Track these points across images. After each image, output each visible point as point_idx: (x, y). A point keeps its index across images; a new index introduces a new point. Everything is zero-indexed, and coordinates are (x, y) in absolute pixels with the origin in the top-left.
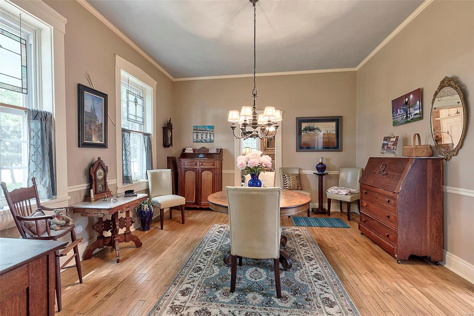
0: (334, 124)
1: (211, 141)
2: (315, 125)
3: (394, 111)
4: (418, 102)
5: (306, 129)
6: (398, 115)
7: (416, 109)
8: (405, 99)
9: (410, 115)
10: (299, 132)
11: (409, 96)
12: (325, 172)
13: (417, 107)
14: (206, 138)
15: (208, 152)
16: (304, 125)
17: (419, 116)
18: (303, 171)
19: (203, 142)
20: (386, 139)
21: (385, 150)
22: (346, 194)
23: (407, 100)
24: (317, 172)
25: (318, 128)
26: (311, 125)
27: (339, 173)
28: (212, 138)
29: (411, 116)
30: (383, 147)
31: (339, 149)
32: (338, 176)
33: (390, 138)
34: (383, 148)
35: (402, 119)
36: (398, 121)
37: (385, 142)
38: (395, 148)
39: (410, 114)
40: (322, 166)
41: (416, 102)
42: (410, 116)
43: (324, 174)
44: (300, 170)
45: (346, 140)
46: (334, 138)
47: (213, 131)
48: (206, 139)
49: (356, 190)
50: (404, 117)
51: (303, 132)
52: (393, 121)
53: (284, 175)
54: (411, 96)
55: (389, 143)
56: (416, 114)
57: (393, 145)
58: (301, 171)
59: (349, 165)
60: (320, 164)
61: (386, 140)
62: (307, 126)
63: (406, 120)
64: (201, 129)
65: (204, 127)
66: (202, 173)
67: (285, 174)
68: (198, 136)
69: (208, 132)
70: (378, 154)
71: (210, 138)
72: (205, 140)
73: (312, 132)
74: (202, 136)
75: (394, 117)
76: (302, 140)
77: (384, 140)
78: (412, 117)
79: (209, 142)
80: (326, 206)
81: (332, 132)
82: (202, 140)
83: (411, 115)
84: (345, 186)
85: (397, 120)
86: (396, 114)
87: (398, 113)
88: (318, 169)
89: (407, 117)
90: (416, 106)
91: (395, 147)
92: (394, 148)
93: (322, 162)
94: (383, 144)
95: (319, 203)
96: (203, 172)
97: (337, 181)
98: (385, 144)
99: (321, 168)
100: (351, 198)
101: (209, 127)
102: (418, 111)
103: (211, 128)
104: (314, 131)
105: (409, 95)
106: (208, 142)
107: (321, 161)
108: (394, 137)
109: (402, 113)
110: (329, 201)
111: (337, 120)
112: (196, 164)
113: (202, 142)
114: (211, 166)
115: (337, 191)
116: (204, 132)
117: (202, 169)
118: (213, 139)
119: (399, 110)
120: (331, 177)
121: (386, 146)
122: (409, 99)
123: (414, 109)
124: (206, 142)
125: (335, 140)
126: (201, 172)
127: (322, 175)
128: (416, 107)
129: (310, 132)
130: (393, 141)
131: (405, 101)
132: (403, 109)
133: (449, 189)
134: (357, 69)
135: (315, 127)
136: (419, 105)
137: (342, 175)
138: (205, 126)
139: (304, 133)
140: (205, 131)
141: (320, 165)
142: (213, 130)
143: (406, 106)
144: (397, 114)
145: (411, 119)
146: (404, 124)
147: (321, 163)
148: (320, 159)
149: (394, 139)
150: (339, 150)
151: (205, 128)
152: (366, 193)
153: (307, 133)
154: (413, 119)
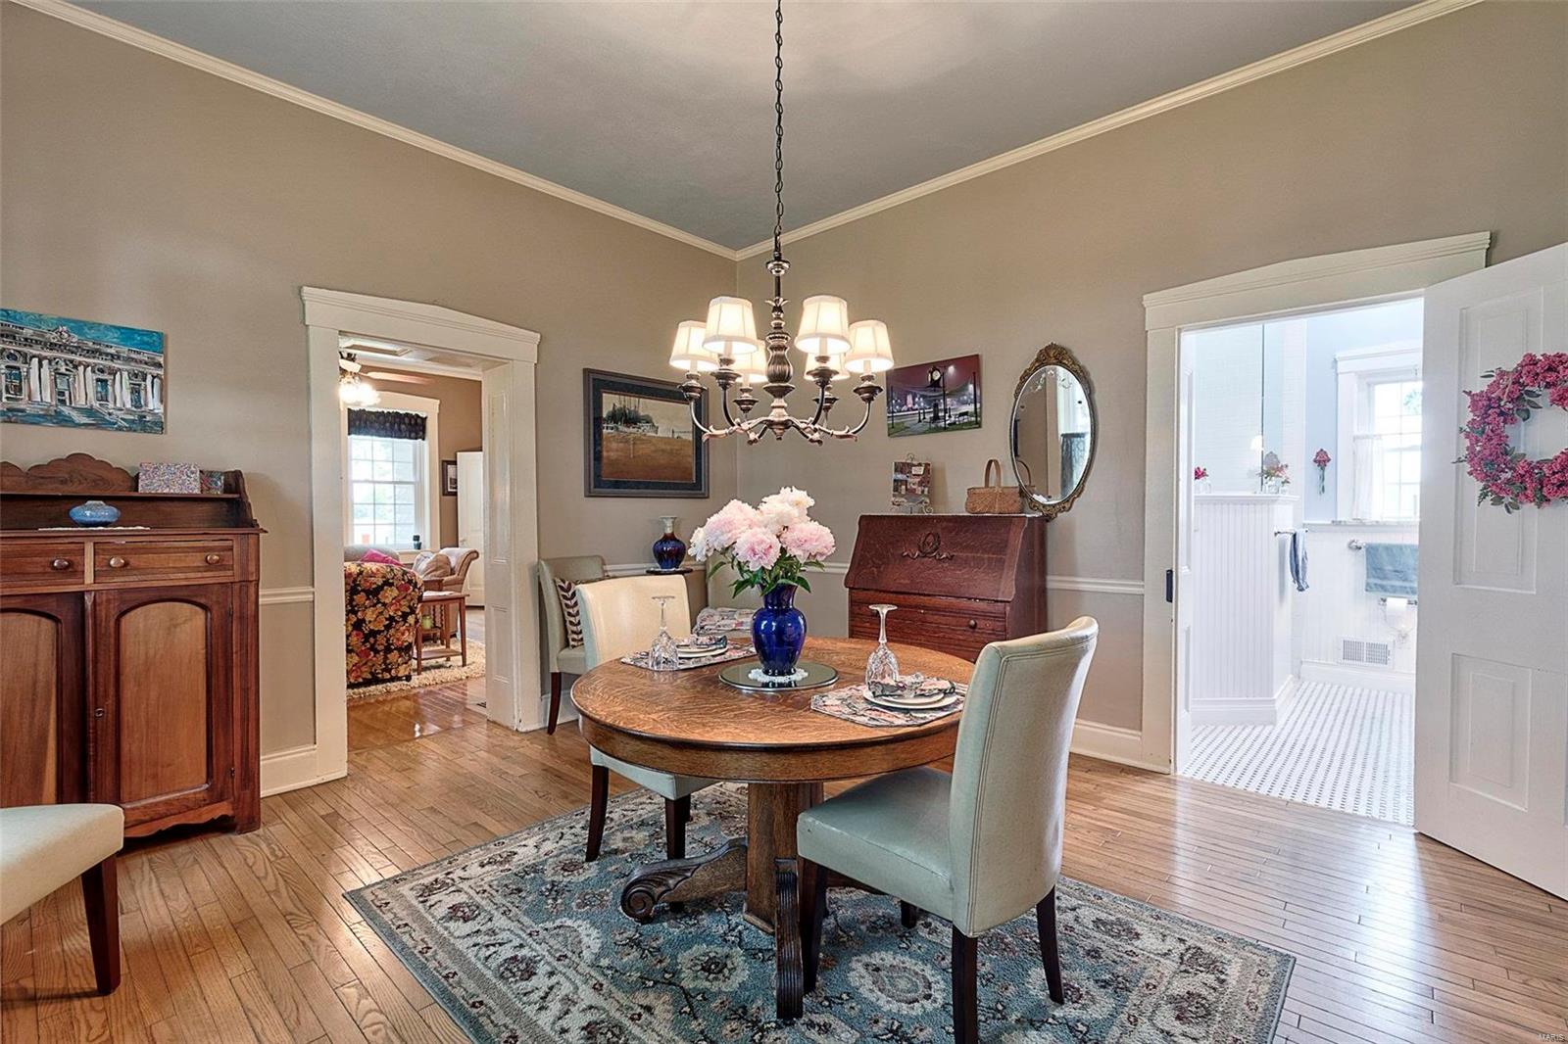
0: (688, 411)
1: (145, 424)
2: (641, 405)
3: (892, 399)
4: (971, 387)
5: (615, 417)
6: (908, 410)
7: (965, 403)
8: (932, 373)
9: (946, 413)
10: (595, 422)
11: (946, 368)
12: (683, 563)
13: (969, 398)
14: (103, 398)
15: (137, 490)
16: (610, 402)
17: (973, 419)
19: (79, 425)
20: (901, 468)
21: (902, 496)
23: (937, 376)
25: (648, 416)
26: (631, 403)
28: (153, 404)
29: (950, 416)
30: (896, 489)
31: (701, 489)
33: (911, 465)
34: (897, 491)
35: (920, 421)
36: (905, 424)
37: (900, 476)
38: (926, 493)
39: (945, 411)
40: (675, 546)
41: (966, 385)
42: (945, 416)
43: (681, 573)
45: (716, 464)
46: (689, 456)
47: (159, 365)
48: (96, 405)
50: (928, 417)
51: (605, 425)
52: (889, 425)
53: (565, 586)
54: (951, 369)
55: (909, 480)
56: (966, 413)
57: (920, 484)
60: (669, 538)
61: (902, 472)
62: (618, 406)
63: (933, 426)
64: (53, 337)
65: (79, 326)
66: (124, 621)
67: (570, 584)
68: (19, 377)
69: (116, 365)
70: (886, 505)
71: (137, 403)
72: (90, 412)
73: (631, 430)
74: (62, 386)
75: (893, 412)
76: (605, 453)
77: (896, 470)
78: (953, 419)
79: (130, 429)
81: (684, 436)
82: (66, 410)
83: (947, 415)
85: (903, 423)
86: (901, 406)
87: (906, 404)
88: (659, 556)
89: (936, 418)
90: (964, 395)
91: (926, 489)
92: (923, 492)
93: (673, 534)
94: (895, 480)
96: (128, 616)
98: (901, 481)
99: (674, 554)
101: (127, 334)
102: (970, 408)
103: (149, 346)
104: (639, 428)
105: (945, 364)
106: (120, 429)
107: (669, 531)
108: (920, 465)
109: (919, 405)
111: (698, 401)
112: (71, 564)
113: (63, 421)
114: (197, 569)
116: (77, 358)
117: (127, 596)
118: (160, 410)
119: (910, 398)
121: (903, 487)
122: (942, 375)
123: (959, 401)
124: (98, 421)
125: (692, 461)
126: (114, 613)
128: (965, 398)
129: (626, 429)
130: (919, 475)
131: (932, 379)
132: (922, 396)
133: (1053, 582)
134: (739, 256)
135: (641, 413)
136: (973, 393)
138: (93, 326)
139: (609, 431)
140: (93, 353)
141: (669, 542)
142: (161, 360)
143: (935, 391)
144: (905, 408)
145: (949, 424)
146: (924, 433)
147: (672, 538)
148: (669, 523)
149: (921, 471)
150: (703, 494)
151: (92, 334)
153: (617, 429)
154: (954, 423)
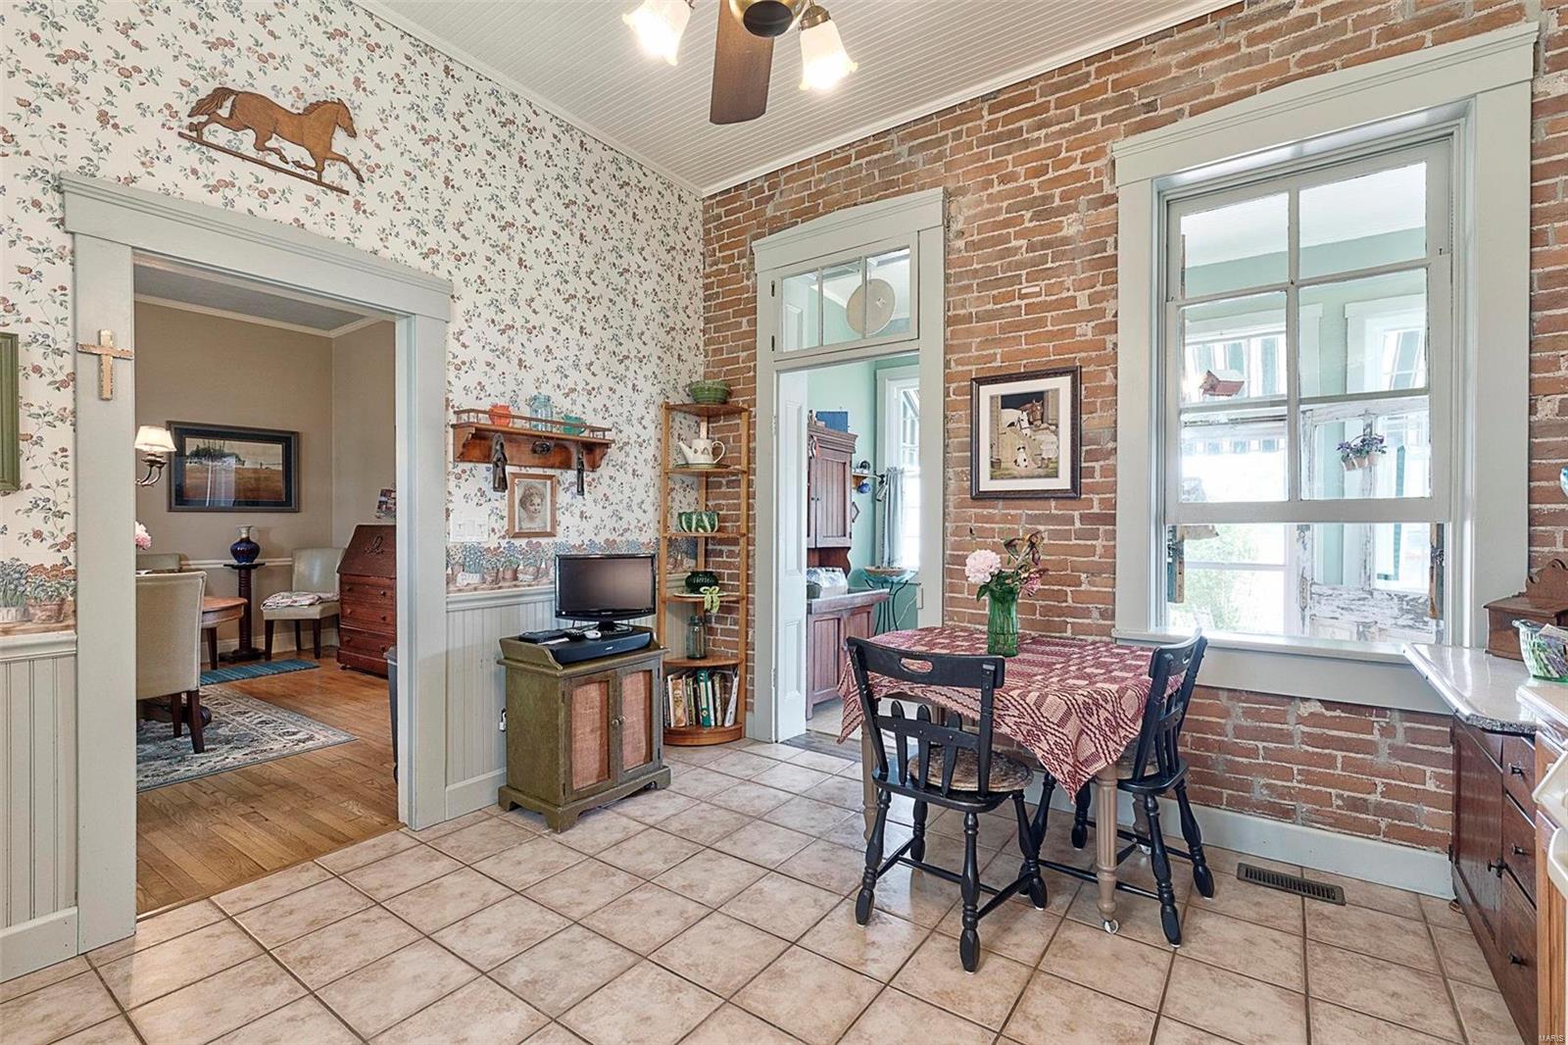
0: (278, 448)
2: (226, 446)
5: (198, 454)
10: (179, 459)
12: (256, 560)
16: (193, 444)
18: (191, 562)
20: (385, 494)
21: (385, 513)
22: (311, 605)
24: (234, 562)
25: (234, 453)
26: (216, 444)
27: (294, 562)
30: (379, 507)
31: (291, 506)
32: (290, 569)
34: (380, 509)
37: (383, 499)
40: (249, 547)
43: (255, 566)
44: (180, 560)
45: (310, 486)
46: (279, 481)
49: (333, 594)
51: (189, 460)
55: (389, 501)
58: (183, 562)
59: (314, 543)
60: (242, 541)
61: (384, 496)
62: (201, 446)
73: (215, 463)
76: (188, 481)
77: (381, 495)
80: (259, 643)
81: (273, 467)
84: (308, 590)
88: (235, 553)
93: (248, 537)
94: (379, 502)
95: (241, 638)
97: (287, 580)
98: (384, 502)
99: (247, 554)
100: (322, 611)
104: (224, 462)
107: (244, 536)
110: (270, 624)
111: (288, 441)
115: (289, 602)
120: (270, 572)
121: (386, 507)
125: (281, 485)
127: (248, 569)
129: (210, 463)
134: (333, 334)
135: (226, 451)
137: (300, 567)
139: (193, 464)
141: (244, 544)
147: (247, 541)
148: (244, 531)
150: (292, 509)
152: (349, 590)
153: (200, 463)
